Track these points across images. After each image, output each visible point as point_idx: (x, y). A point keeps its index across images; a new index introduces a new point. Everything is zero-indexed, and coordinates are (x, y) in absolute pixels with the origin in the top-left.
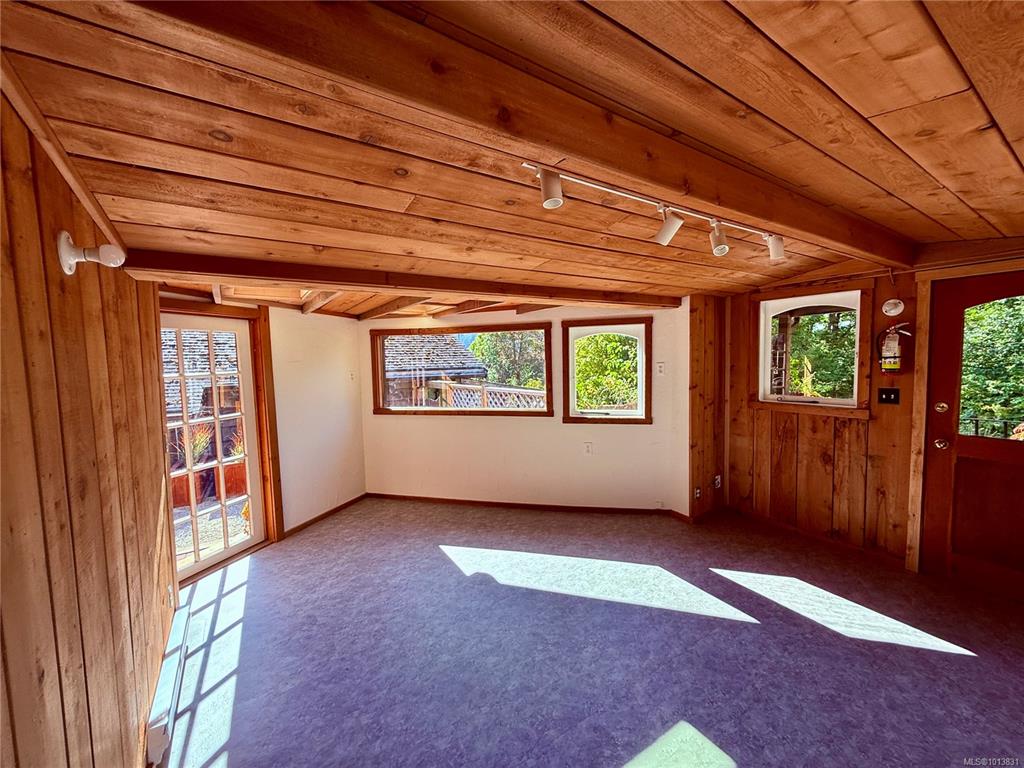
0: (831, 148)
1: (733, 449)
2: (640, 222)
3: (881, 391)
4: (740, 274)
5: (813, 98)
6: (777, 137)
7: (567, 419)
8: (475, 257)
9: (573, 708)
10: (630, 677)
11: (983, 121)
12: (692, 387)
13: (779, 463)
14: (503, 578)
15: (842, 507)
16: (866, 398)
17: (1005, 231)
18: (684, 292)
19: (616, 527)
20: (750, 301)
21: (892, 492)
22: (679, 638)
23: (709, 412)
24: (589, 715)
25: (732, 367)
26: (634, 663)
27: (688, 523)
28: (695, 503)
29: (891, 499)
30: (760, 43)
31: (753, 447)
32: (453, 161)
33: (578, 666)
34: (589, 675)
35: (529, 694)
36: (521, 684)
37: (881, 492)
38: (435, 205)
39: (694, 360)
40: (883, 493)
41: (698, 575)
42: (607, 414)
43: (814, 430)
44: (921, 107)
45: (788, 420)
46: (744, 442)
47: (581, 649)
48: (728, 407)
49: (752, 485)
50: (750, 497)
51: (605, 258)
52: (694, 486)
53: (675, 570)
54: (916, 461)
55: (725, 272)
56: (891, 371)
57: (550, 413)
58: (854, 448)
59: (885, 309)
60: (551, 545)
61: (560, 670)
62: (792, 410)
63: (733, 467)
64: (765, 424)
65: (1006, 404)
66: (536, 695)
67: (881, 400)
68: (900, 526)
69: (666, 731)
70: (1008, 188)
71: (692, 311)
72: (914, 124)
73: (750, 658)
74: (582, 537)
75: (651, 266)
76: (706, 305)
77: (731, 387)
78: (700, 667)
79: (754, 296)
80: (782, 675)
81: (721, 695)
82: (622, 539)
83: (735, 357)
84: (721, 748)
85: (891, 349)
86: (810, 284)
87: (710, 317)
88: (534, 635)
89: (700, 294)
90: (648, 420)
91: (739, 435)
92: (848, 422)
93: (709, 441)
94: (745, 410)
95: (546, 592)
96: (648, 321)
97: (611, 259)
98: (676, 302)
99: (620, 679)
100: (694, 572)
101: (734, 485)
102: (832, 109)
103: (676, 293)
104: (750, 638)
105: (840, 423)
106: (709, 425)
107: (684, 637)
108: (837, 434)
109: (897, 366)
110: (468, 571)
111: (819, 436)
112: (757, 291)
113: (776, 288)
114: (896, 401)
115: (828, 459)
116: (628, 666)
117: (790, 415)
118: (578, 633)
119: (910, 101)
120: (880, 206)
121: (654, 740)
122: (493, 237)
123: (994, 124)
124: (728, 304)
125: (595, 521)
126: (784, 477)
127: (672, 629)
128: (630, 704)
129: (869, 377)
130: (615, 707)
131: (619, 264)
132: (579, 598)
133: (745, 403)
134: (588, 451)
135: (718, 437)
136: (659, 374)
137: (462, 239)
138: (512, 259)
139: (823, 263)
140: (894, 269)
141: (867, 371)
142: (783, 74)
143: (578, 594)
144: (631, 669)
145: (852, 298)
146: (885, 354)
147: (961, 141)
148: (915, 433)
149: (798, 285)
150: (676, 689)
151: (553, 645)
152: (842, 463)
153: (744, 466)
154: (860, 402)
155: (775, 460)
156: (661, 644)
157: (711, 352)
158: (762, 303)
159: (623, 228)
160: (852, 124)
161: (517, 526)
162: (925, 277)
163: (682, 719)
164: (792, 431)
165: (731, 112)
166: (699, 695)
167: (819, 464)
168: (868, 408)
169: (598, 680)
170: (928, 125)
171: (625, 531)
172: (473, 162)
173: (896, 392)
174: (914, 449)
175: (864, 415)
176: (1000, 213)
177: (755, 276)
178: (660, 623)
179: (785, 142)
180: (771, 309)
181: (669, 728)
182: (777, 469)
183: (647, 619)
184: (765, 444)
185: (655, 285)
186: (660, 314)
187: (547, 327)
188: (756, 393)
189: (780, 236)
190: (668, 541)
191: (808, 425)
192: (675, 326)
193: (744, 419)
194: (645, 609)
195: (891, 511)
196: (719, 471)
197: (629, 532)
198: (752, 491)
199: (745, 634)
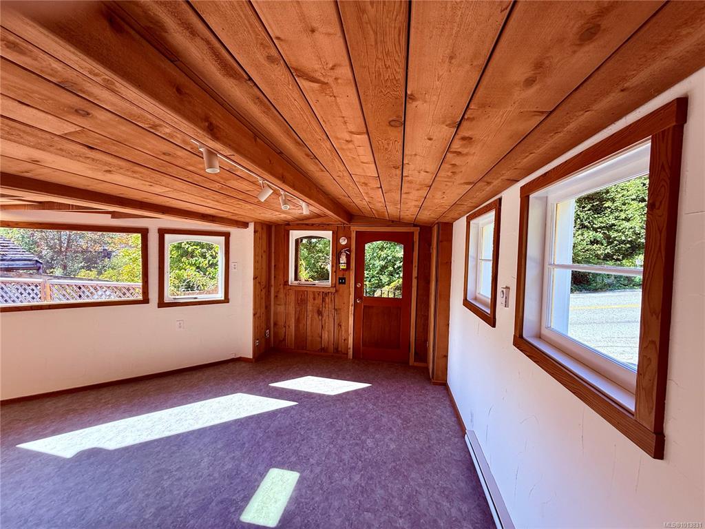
0: (337, 178)
1: (276, 314)
2: (245, 183)
3: (340, 279)
4: (283, 216)
5: (337, 162)
6: (320, 169)
7: (162, 304)
8: (108, 177)
9: (204, 500)
10: (237, 462)
11: (379, 186)
12: (255, 278)
13: (298, 318)
14: (112, 445)
15: (325, 336)
16: (334, 282)
17: (377, 216)
18: (251, 220)
19: (204, 377)
20: (285, 230)
21: (343, 324)
22: (260, 428)
23: (263, 293)
24: (216, 497)
25: (275, 266)
26: (238, 453)
27: (252, 362)
28: (255, 348)
29: (343, 328)
30: (329, 143)
31: (286, 310)
32: (138, 121)
33: (200, 474)
34: (209, 475)
35: (166, 510)
36: (156, 509)
37: (340, 325)
38: (97, 139)
39: (256, 262)
40: (340, 326)
41: (264, 390)
42: (196, 298)
43: (314, 299)
44: (365, 177)
45: (302, 295)
46: (281, 309)
47: (199, 464)
48: (273, 289)
49: (285, 333)
50: (284, 340)
51: (214, 196)
52: (255, 338)
53: (250, 392)
54: (352, 309)
55: (277, 213)
56: (343, 269)
57: (146, 300)
58: (330, 306)
59: (341, 241)
60: (154, 405)
61: (187, 483)
62: (303, 289)
63: (275, 324)
64: (292, 297)
65: (370, 281)
66: (172, 508)
67: (340, 283)
68: (346, 340)
69: (263, 478)
70: (380, 204)
71: (255, 232)
72: (363, 181)
73: (297, 422)
74: (180, 391)
75: (239, 204)
76: (262, 229)
77: (275, 277)
78: (274, 437)
79: (287, 227)
80: (311, 423)
81: (287, 446)
82: (212, 384)
83: (277, 260)
84: (291, 470)
85: (343, 259)
86: (313, 225)
87: (264, 236)
88: (158, 472)
89: (261, 223)
90: (226, 300)
91: (279, 305)
92: (327, 294)
93: (263, 310)
94: (282, 290)
95: (160, 439)
96: (227, 236)
97: (217, 197)
98: (245, 225)
99: (231, 467)
100: (261, 390)
101: (276, 334)
102: (342, 168)
103: (246, 220)
104: (295, 412)
105: (325, 294)
106: (263, 301)
107: (263, 427)
108: (324, 300)
109: (345, 267)
110: (69, 453)
111: (316, 302)
112: (288, 224)
113: (298, 224)
114: (344, 283)
115: (320, 313)
116: (234, 457)
117: (303, 292)
118: (194, 454)
119: (364, 174)
120: (344, 199)
121: (258, 486)
122: (137, 168)
123: (381, 187)
124: (273, 229)
125: (187, 377)
126: (301, 326)
127: (255, 425)
128: (240, 476)
129: (335, 272)
130: (232, 483)
131: (222, 201)
132: (188, 432)
133: (282, 286)
134: (180, 327)
135: (268, 307)
136: (234, 270)
137: (106, 164)
138: (143, 184)
139: (318, 216)
140: (344, 224)
141: (334, 269)
142: (331, 153)
143: (187, 430)
144: (236, 458)
145: (328, 235)
146: (341, 262)
147: (372, 189)
148: (351, 296)
149: (307, 225)
150: (264, 455)
151: (176, 471)
152: (325, 314)
153: (281, 323)
154: (332, 284)
155: (297, 317)
156: (251, 436)
157: (264, 257)
158: (291, 231)
159: (235, 184)
160: (346, 174)
161: (114, 401)
162: (355, 229)
163: (270, 468)
164: (304, 300)
165: (308, 155)
166: (276, 452)
167: (316, 316)
168: (335, 287)
169: (216, 475)
170: (366, 182)
171: (212, 378)
172: (155, 126)
173: (344, 279)
174: (351, 305)
175: (333, 290)
176: (376, 210)
177: (289, 217)
178: (248, 425)
179: (322, 171)
180: (295, 235)
181: (265, 476)
182: (298, 321)
183: (239, 426)
184: (292, 309)
185: (236, 214)
186: (234, 231)
187: (144, 232)
188: (288, 281)
189: (308, 204)
190: (242, 376)
191: (312, 296)
192: (244, 241)
193: (281, 295)
194: (236, 421)
195: (343, 333)
196: (268, 328)
197: (214, 378)
198: (285, 336)
199: (293, 412)
